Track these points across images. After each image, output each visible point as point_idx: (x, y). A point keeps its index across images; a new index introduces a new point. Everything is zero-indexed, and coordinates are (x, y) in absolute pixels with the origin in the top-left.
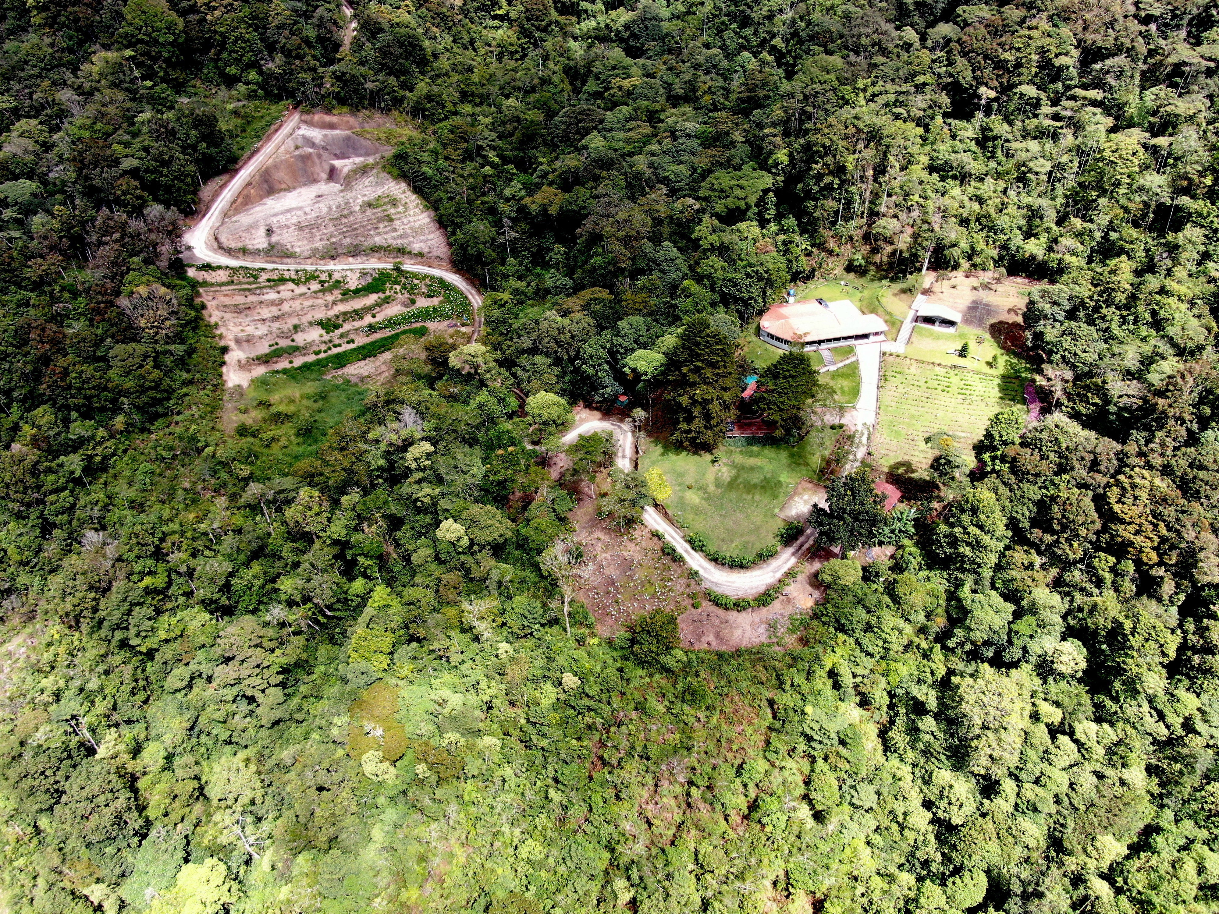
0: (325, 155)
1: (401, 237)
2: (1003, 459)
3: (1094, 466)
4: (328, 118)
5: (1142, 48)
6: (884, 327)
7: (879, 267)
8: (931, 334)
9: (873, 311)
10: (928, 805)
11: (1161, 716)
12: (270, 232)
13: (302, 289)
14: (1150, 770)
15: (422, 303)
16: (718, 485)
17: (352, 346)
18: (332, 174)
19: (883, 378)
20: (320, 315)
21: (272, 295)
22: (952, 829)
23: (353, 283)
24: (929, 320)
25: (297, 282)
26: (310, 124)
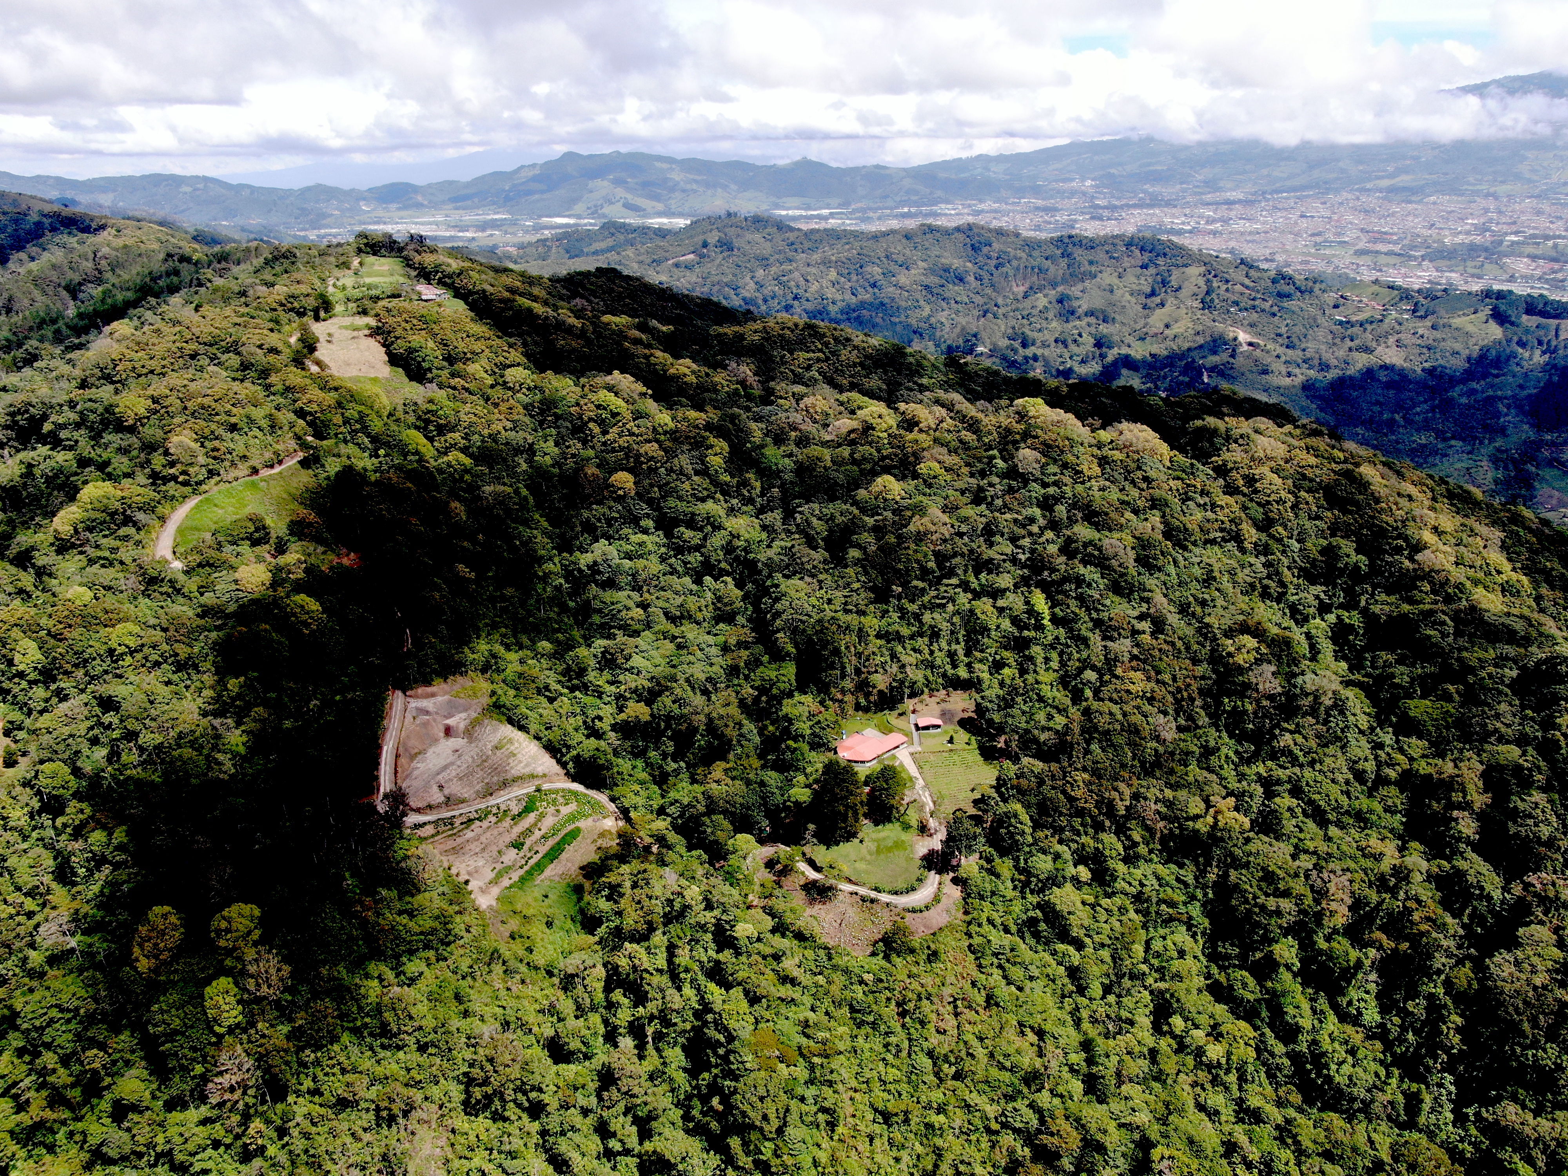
0: (439, 718)
1: (527, 765)
2: (1012, 788)
3: (1053, 777)
4: (429, 690)
5: (965, 550)
6: (905, 739)
7: (875, 704)
8: (930, 735)
9: (891, 731)
10: (1060, 964)
11: (1130, 884)
12: (441, 787)
13: (485, 824)
14: (1137, 911)
15: (565, 810)
16: (871, 854)
17: (539, 856)
18: (448, 731)
19: (920, 768)
20: (508, 838)
21: (469, 834)
22: (1077, 969)
23: (515, 810)
24: (927, 728)
25: (479, 819)
26: (416, 697)
